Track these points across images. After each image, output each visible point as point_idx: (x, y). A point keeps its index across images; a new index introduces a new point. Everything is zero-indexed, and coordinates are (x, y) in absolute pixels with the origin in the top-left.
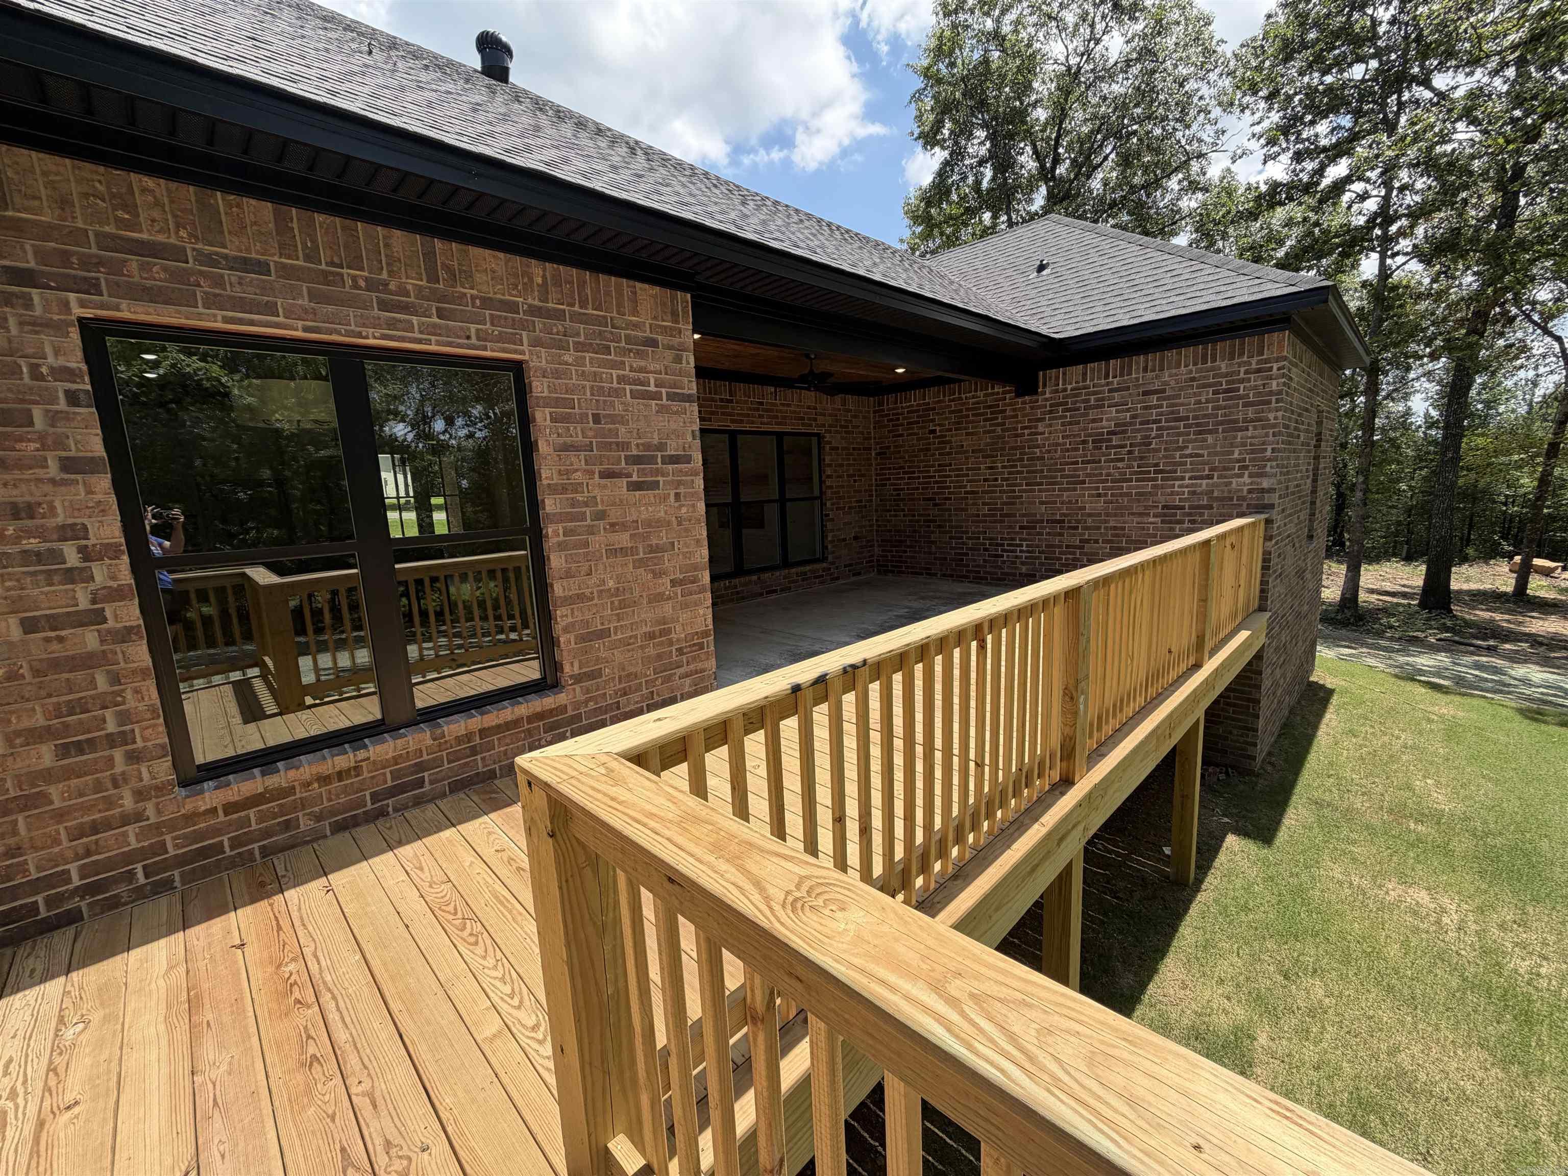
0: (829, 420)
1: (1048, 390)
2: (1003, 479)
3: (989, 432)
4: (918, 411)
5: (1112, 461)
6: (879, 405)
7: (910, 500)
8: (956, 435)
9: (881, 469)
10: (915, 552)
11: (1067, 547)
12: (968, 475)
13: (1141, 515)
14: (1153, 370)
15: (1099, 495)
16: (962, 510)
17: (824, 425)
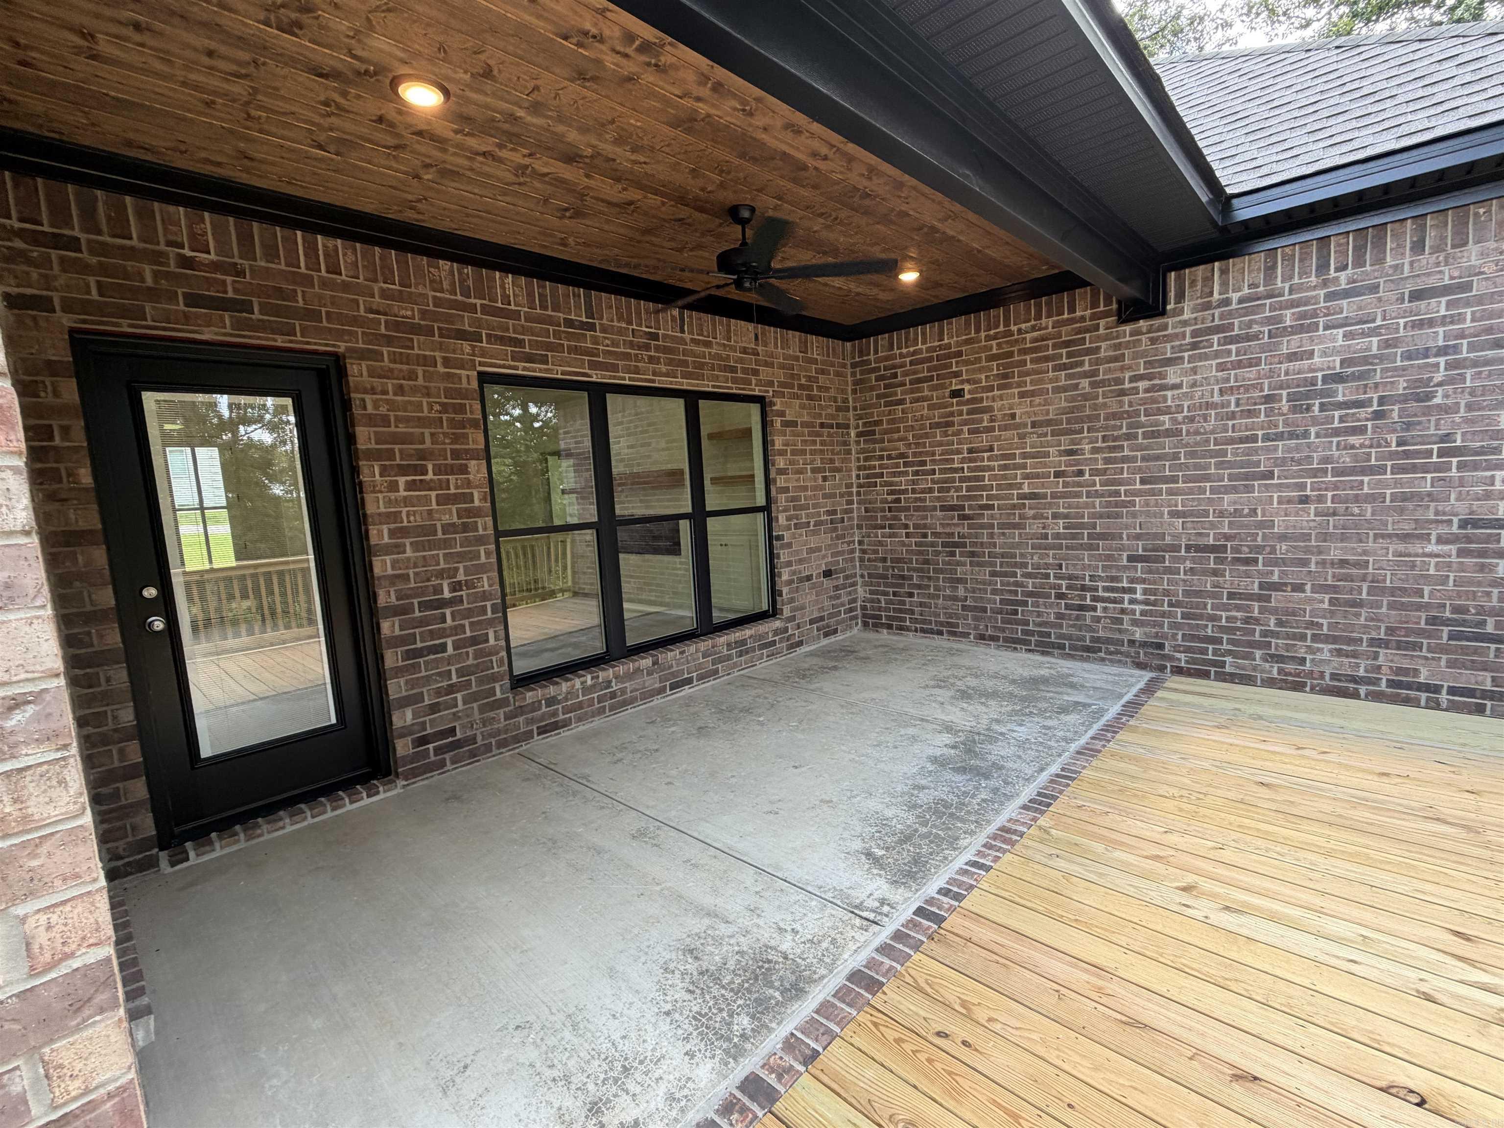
0: (779, 375)
1: (1187, 305)
2: (1094, 472)
3: (1065, 389)
4: (930, 360)
5: (1336, 432)
6: (861, 354)
7: (917, 509)
8: (1001, 398)
9: (866, 459)
10: (930, 596)
11: (1231, 596)
12: (1024, 466)
13: (1405, 538)
14: (1437, 249)
15: (1305, 500)
16: (1015, 526)
17: (771, 384)
